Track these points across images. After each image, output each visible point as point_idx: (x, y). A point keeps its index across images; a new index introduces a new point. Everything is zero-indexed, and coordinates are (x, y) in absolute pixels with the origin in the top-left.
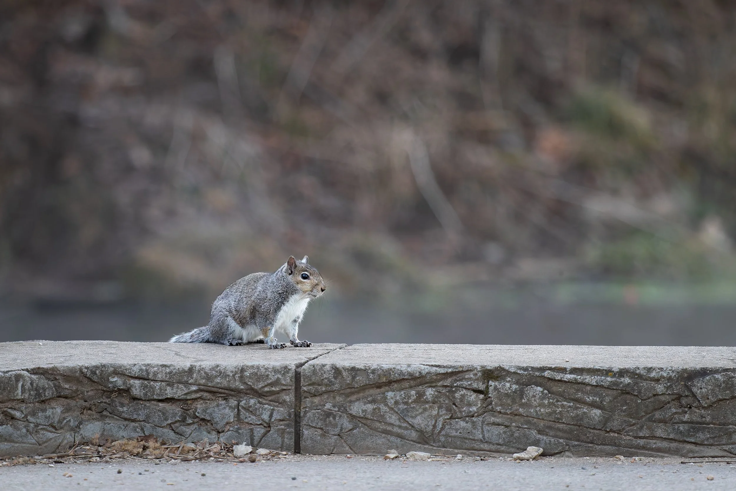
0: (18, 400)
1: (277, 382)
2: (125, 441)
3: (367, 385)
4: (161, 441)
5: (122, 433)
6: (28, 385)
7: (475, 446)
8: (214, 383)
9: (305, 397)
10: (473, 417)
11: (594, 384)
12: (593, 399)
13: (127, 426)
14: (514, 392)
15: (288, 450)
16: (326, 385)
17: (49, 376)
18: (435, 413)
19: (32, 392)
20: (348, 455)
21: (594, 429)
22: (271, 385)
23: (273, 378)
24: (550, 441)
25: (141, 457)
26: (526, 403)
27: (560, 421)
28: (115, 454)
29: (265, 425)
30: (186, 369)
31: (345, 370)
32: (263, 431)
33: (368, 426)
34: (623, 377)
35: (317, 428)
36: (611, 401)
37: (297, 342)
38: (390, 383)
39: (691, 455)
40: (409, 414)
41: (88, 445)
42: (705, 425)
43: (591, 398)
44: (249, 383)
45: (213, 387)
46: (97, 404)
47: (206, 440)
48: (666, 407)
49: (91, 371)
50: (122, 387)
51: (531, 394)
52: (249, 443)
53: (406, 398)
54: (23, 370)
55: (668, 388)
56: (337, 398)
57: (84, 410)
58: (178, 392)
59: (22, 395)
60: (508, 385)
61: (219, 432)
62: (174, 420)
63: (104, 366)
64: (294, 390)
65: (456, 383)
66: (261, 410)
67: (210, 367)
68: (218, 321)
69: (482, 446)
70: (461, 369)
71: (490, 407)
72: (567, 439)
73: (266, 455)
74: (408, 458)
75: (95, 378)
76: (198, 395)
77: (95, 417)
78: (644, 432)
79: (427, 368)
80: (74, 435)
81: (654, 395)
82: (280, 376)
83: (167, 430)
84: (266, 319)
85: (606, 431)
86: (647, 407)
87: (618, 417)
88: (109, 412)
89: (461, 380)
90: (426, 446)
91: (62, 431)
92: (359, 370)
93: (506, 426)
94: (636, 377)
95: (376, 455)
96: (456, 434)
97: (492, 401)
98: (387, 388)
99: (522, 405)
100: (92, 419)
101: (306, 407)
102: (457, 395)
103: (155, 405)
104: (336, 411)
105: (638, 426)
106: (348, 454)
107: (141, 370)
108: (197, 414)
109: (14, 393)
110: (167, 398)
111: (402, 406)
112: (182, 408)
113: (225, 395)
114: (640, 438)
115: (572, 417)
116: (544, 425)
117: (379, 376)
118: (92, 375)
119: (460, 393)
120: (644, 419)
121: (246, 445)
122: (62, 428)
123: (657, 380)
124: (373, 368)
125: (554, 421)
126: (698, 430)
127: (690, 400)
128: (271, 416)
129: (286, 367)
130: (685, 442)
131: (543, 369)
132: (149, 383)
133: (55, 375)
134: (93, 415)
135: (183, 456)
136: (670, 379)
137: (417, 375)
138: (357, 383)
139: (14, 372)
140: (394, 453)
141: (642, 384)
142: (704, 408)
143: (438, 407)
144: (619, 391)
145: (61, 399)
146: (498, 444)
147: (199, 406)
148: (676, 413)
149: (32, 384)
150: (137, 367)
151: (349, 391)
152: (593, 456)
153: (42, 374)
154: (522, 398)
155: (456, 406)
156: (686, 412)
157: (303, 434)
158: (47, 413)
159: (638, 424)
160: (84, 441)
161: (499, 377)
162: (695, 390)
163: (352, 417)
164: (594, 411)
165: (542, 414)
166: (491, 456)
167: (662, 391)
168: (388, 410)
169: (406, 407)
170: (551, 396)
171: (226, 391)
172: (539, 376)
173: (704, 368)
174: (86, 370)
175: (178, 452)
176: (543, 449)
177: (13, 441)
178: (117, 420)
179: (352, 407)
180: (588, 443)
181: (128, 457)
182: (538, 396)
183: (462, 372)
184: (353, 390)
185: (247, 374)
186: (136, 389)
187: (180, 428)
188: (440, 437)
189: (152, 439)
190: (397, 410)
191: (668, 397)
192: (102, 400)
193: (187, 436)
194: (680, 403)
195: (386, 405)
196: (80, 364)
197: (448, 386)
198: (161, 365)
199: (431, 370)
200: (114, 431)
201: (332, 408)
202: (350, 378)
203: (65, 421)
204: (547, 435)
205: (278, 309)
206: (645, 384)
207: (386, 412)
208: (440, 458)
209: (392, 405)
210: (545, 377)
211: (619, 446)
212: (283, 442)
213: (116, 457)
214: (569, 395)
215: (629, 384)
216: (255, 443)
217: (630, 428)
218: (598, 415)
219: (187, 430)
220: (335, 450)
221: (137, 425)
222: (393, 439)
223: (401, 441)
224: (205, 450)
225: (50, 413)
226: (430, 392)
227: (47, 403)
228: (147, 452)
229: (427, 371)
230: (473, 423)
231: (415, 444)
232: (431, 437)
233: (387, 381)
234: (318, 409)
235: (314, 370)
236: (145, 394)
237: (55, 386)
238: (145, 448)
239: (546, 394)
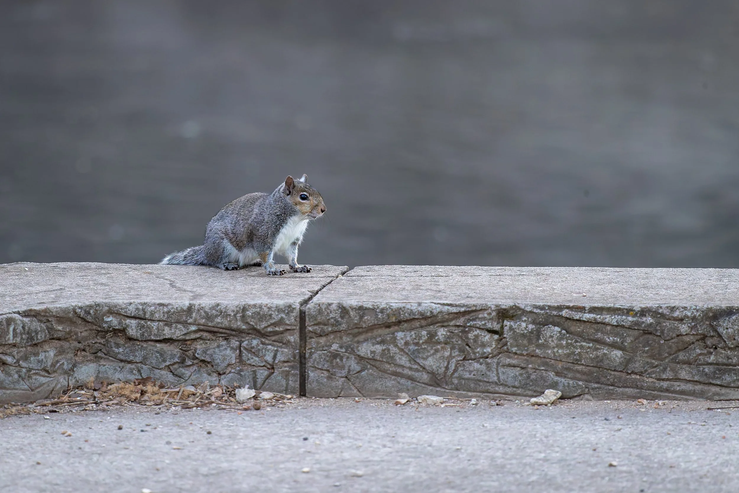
0: (9, 345)
1: (281, 322)
2: (121, 385)
3: (375, 325)
4: (159, 384)
5: (118, 375)
6: (20, 329)
7: (490, 388)
8: (215, 323)
9: (311, 338)
10: (487, 358)
11: (615, 324)
12: (614, 340)
13: (123, 367)
14: (530, 332)
15: (292, 393)
16: (333, 325)
17: (41, 318)
18: (447, 354)
19: (24, 336)
20: (357, 399)
21: (615, 370)
22: (274, 324)
23: (276, 317)
24: (569, 383)
25: (139, 403)
26: (543, 344)
27: (579, 363)
28: (111, 400)
29: (269, 366)
30: (185, 308)
31: (352, 309)
32: (266, 373)
33: (377, 368)
34: (645, 316)
35: (323, 370)
36: (632, 342)
37: (296, 267)
38: (399, 323)
39: (717, 398)
40: (420, 355)
41: (83, 390)
42: (731, 367)
43: (611, 338)
44: (251, 323)
45: (214, 327)
46: (91, 345)
47: (207, 383)
48: (690, 347)
49: (85, 311)
50: (117, 327)
51: (548, 334)
52: (252, 385)
53: (417, 338)
54: (14, 313)
55: (692, 328)
56: (344, 338)
57: (78, 351)
58: (178, 332)
59: (13, 340)
60: (524, 325)
61: (220, 374)
62: (173, 361)
63: (98, 305)
64: (299, 330)
65: (469, 322)
66: (264, 351)
67: (210, 306)
68: (214, 243)
69: (497, 389)
70: (474, 308)
71: (505, 348)
72: (586, 381)
73: (270, 399)
74: (420, 403)
75: (89, 318)
76: (198, 335)
77: (89, 358)
78: (668, 375)
79: (439, 307)
80: (68, 379)
81: (678, 336)
82: (284, 316)
83: (165, 372)
84: (264, 243)
85: (628, 373)
86: (670, 347)
87: (639, 359)
88: (104, 353)
89: (474, 320)
90: (438, 389)
91: (56, 374)
92: (366, 309)
93: (522, 368)
94: (659, 316)
95: (386, 398)
96: (470, 376)
97: (507, 342)
98: (396, 328)
99: (539, 346)
100: (87, 361)
101: (311, 348)
102: (470, 335)
103: (152, 346)
104: (343, 352)
105: (661, 368)
106: (356, 397)
107: (137, 309)
108: (196, 355)
109: (5, 338)
110: (166, 339)
111: (412, 347)
112: (181, 349)
113: (226, 335)
114: (663, 380)
115: (591, 358)
116: (562, 367)
117: (388, 315)
118: (86, 315)
119: (474, 334)
120: (667, 361)
121: (249, 388)
122: (55, 372)
123: (681, 320)
124: (381, 307)
125: (573, 363)
126: (724, 372)
127: (715, 340)
128: (275, 357)
129: (290, 306)
130: (710, 384)
131: (560, 308)
132: (146, 323)
133: (47, 316)
134: (87, 356)
135: (183, 402)
136: (694, 318)
137: (429, 314)
138: (365, 322)
139: (5, 316)
140: (404, 398)
141: (665, 324)
142: (730, 348)
143: (450, 348)
144: (641, 331)
145: (53, 341)
146: (514, 387)
147: (198, 347)
148: (700, 354)
149: (23, 327)
150: (133, 306)
151: (356, 331)
152: (614, 399)
153: (35, 316)
154: (538, 338)
155: (470, 347)
156: (711, 353)
157: (308, 376)
158: (39, 357)
159: (661, 365)
160: (79, 384)
161: (515, 316)
162: (720, 330)
163: (360, 359)
164: (615, 352)
165: (560, 355)
166: (507, 399)
167: (686, 331)
168: (398, 351)
169: (417, 348)
170: (569, 337)
171: (228, 332)
172: (556, 316)
173: (729, 307)
174: (80, 310)
175: (178, 398)
176: (562, 392)
177: (5, 388)
178: (112, 361)
179: (360, 348)
180: (609, 385)
181: (125, 403)
182: (555, 337)
183: (475, 311)
184: (361, 330)
185: (249, 313)
186: (132, 330)
187: (178, 370)
188: (453, 380)
189: (150, 383)
190: (407, 351)
191: (692, 337)
192: (96, 340)
193: (187, 378)
194: (705, 343)
195: (396, 346)
196: (73, 304)
197: (461, 326)
198: (158, 304)
199: (443, 310)
200: (109, 373)
201: (339, 349)
202: (358, 318)
203: (58, 364)
204: (565, 377)
205: (277, 231)
206: (668, 324)
207: (395, 353)
208: (453, 403)
209: (402, 346)
210: (563, 317)
211: (641, 388)
212: (287, 384)
213: (113, 404)
214: (588, 335)
215: (651, 324)
216: (259, 386)
217: (652, 370)
218: (619, 356)
219: (187, 372)
220: (342, 393)
221: (133, 366)
222: (403, 381)
223: (412, 383)
224: (206, 394)
225: (43, 357)
226: (442, 333)
227: (39, 346)
228: (146, 397)
229: (438, 310)
230: (488, 364)
231: (426, 386)
232: (443, 380)
233: (397, 320)
234: (325, 350)
235: (320, 309)
236: (142, 335)
237: (48, 328)
238: (143, 393)
239: (564, 335)
